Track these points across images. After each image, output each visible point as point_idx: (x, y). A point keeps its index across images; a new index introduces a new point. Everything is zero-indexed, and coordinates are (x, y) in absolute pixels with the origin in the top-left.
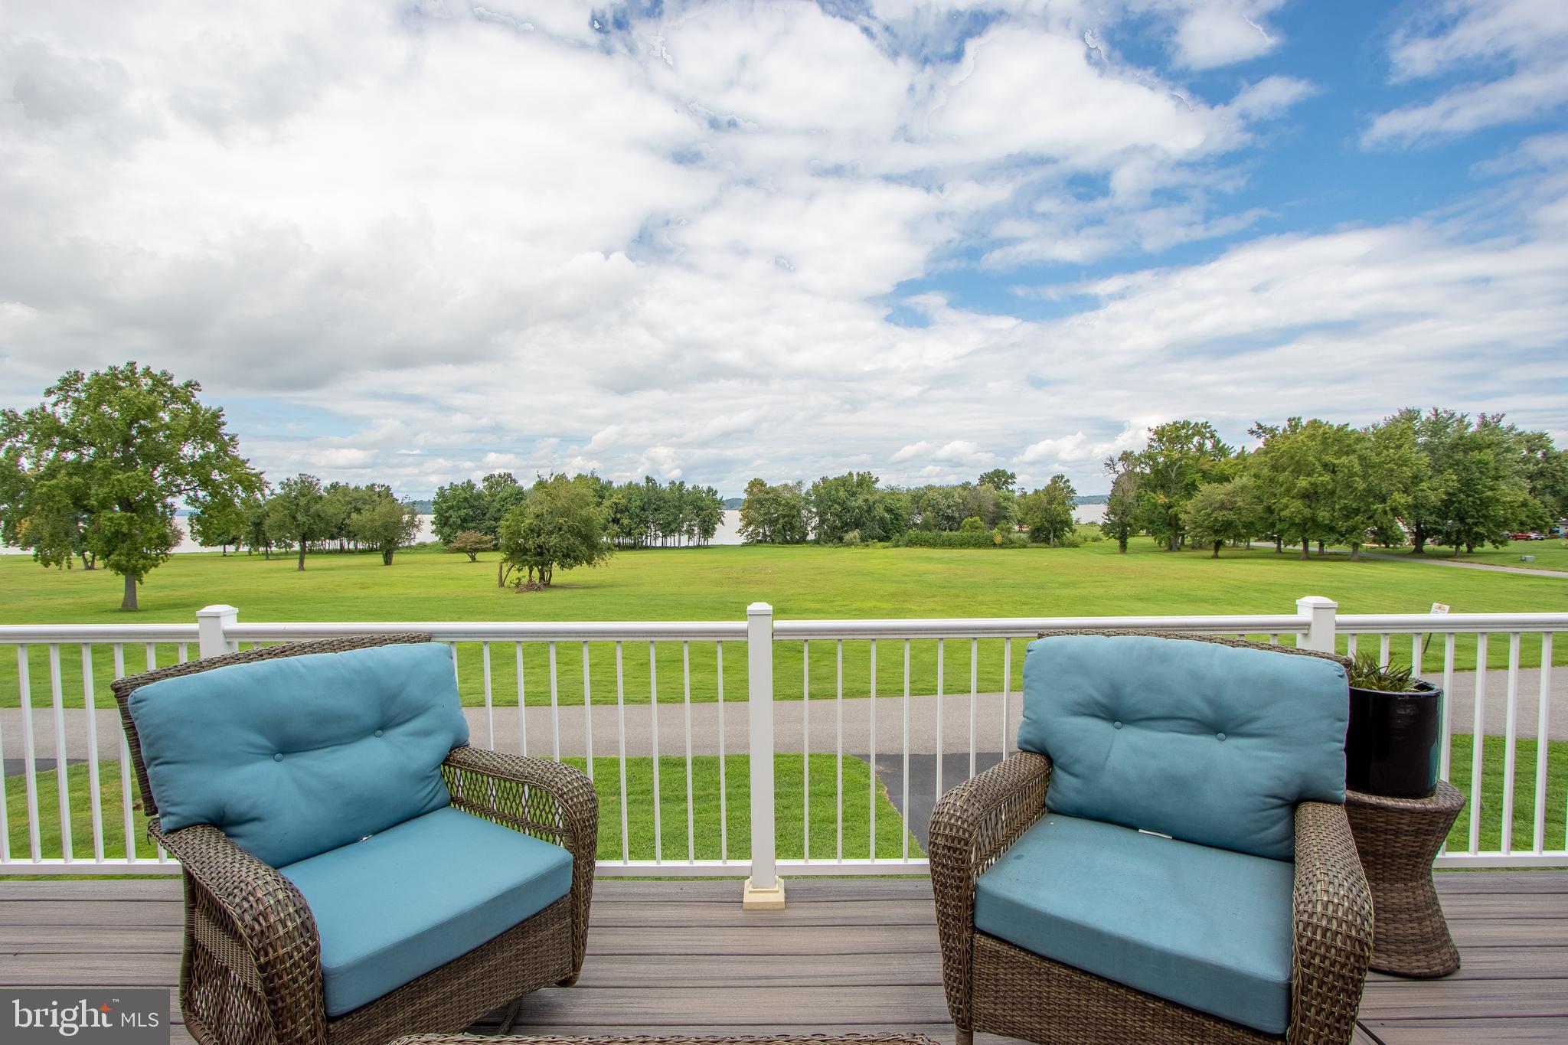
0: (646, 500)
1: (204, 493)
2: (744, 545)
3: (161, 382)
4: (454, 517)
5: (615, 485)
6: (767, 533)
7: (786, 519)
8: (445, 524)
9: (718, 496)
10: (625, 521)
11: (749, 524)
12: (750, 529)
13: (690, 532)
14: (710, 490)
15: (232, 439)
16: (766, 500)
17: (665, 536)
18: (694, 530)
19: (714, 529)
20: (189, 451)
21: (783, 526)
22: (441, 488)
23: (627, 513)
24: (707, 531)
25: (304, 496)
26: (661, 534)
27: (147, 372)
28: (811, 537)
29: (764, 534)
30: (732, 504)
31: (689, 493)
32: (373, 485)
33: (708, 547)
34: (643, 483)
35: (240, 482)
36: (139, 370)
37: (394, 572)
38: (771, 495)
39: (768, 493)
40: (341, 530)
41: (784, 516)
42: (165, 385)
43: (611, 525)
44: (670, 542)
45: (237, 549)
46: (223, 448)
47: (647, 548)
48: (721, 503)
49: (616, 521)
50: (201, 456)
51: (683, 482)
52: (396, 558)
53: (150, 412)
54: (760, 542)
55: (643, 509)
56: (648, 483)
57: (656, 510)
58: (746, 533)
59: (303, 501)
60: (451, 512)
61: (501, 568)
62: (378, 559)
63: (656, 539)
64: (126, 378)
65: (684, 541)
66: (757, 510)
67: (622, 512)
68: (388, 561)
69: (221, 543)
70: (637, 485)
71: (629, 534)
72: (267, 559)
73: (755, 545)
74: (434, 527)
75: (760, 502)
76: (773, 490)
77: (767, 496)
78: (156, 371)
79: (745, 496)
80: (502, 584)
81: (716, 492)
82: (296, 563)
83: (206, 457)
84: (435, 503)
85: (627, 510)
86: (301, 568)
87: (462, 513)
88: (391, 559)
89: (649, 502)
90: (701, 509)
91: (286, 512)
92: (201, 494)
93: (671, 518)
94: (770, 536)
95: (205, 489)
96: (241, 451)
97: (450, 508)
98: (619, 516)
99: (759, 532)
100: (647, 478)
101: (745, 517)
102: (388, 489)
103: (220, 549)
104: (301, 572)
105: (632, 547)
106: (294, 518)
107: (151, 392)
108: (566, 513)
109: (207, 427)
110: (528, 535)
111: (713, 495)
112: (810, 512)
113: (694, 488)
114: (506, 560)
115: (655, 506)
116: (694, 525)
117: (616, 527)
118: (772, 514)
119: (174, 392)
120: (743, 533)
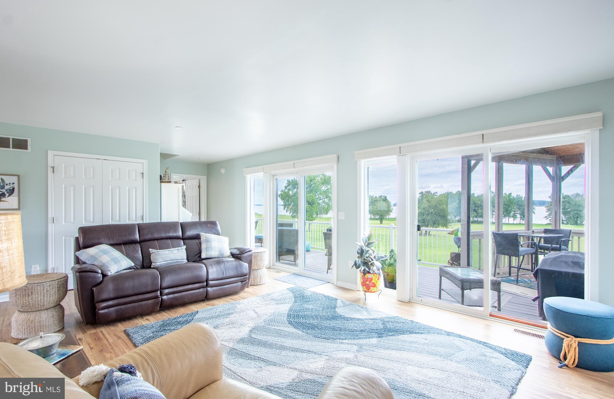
7: (575, 212)
10: (479, 211)
13: (514, 217)
20: (323, 188)
30: (541, 203)
31: (514, 198)
32: (381, 196)
37: (382, 226)
38: (566, 199)
50: (326, 190)
51: (511, 193)
52: (384, 222)
58: (550, 218)
62: (379, 222)
65: (511, 221)
68: (381, 223)
71: (481, 216)
76: (569, 196)
79: (549, 200)
85: (480, 206)
92: (326, 200)
94: (566, 220)
101: (548, 210)
102: (386, 197)
108: (435, 207)
113: (517, 196)
116: (517, 214)
120: (548, 218)
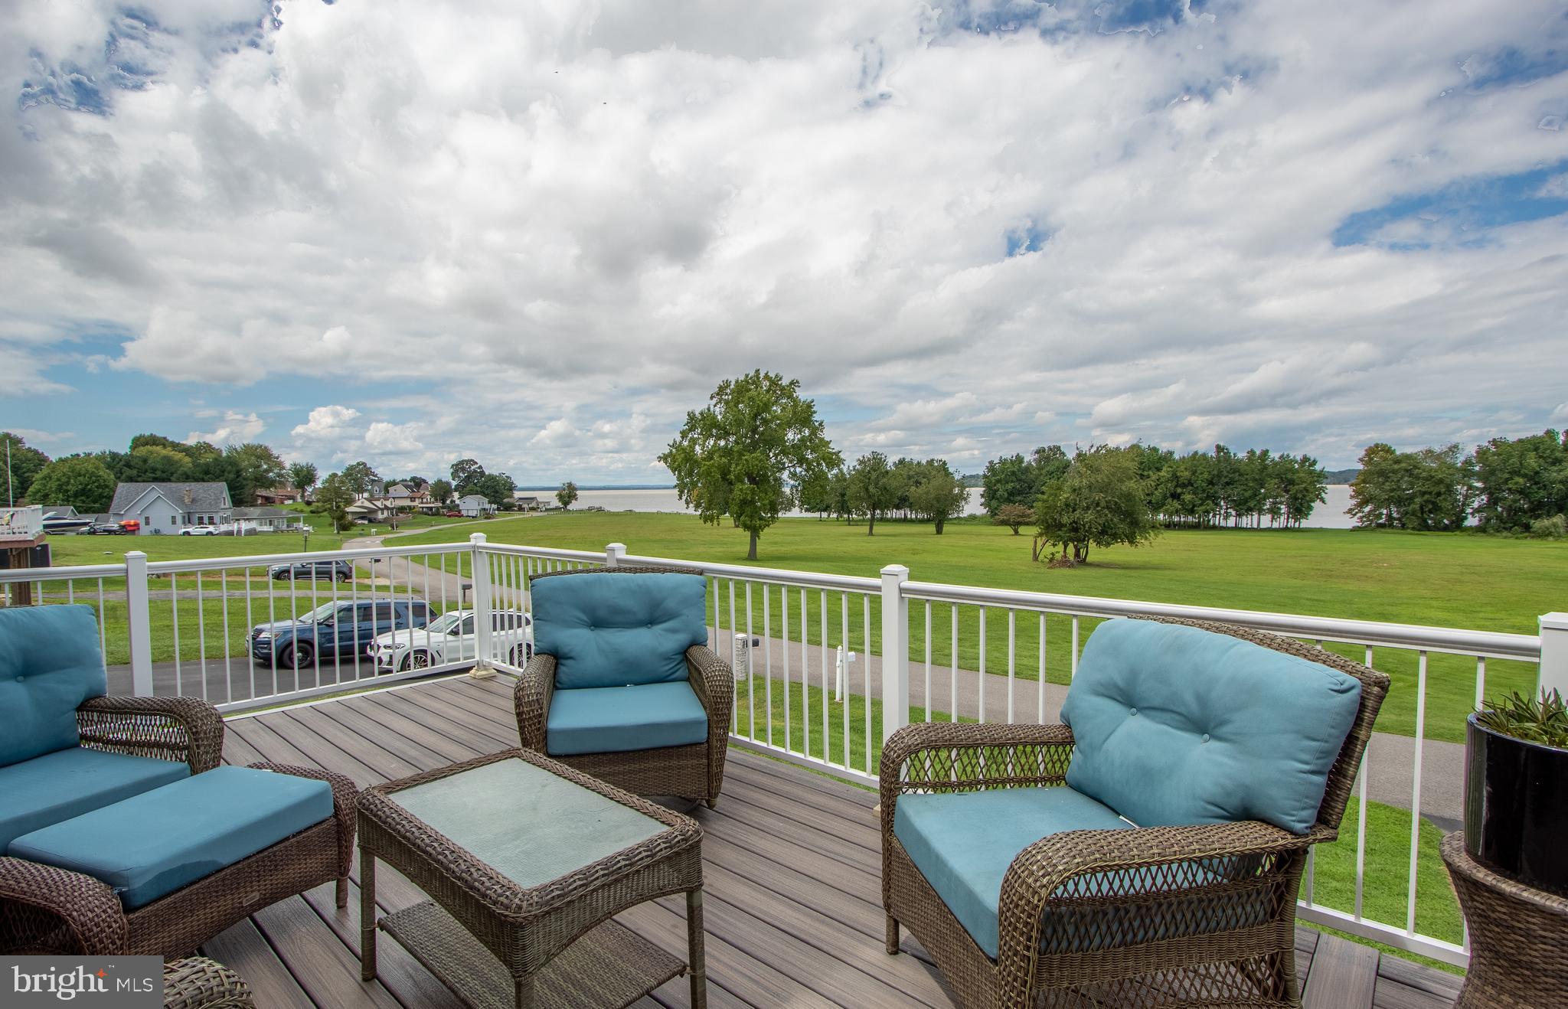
0: (1215, 472)
1: (800, 469)
2: (1355, 529)
3: (774, 382)
4: (1001, 491)
5: (1176, 456)
6: (1395, 515)
7: (1426, 497)
8: (993, 497)
9: (1318, 467)
10: (1188, 497)
11: (1364, 503)
12: (1367, 509)
13: (1274, 512)
14: (1305, 459)
15: (820, 424)
16: (1394, 472)
17: (1239, 516)
18: (1280, 509)
19: (1310, 508)
20: (791, 436)
21: (1422, 507)
22: (991, 462)
23: (1190, 488)
24: (1300, 509)
25: (875, 471)
26: (1234, 513)
27: (766, 376)
28: (1472, 521)
29: (1390, 517)
30: (1341, 478)
31: (1275, 464)
32: (932, 460)
33: (1299, 530)
34: (1212, 453)
35: (824, 460)
36: (762, 376)
37: (942, 540)
38: (1403, 465)
39: (1397, 461)
40: (902, 502)
41: (1424, 494)
42: (777, 385)
43: (1170, 500)
44: (1246, 521)
45: (829, 516)
46: (814, 433)
47: (1214, 528)
48: (1322, 476)
49: (1175, 496)
50: (799, 440)
51: (1267, 451)
52: (946, 528)
53: (766, 407)
54: (1381, 526)
55: (1211, 483)
56: (1218, 452)
57: (1228, 484)
58: (1361, 514)
59: (874, 475)
60: (999, 486)
61: (1036, 542)
62: (931, 528)
63: (1226, 518)
64: (754, 383)
65: (1266, 521)
66: (1380, 485)
67: (1184, 486)
68: (939, 531)
69: (818, 511)
70: (1204, 455)
71: (1192, 512)
72: (849, 525)
73: (1373, 530)
74: (983, 500)
75: (1382, 473)
76: (1408, 457)
77: (1396, 467)
78: (772, 375)
79: (1360, 467)
80: (1036, 558)
81: (1315, 462)
82: (866, 529)
83: (802, 440)
84: (985, 476)
85: (1190, 484)
86: (871, 533)
87: (1010, 486)
88: (942, 528)
89: (1219, 476)
90: (1292, 482)
91: (861, 485)
92: (798, 470)
93: (1248, 494)
94: (1399, 519)
95: (801, 466)
96: (827, 434)
97: (999, 481)
98: (1179, 490)
99: (1381, 514)
100: (1218, 447)
101: (1357, 493)
102: (944, 464)
103: (817, 515)
104: (871, 538)
105: (1196, 527)
106: (867, 490)
107: (768, 391)
108: (1104, 488)
109: (803, 416)
110: (1063, 510)
111: (1311, 465)
112: (1470, 487)
113: (1281, 457)
114: (1041, 535)
115: (1227, 480)
116: (1281, 503)
117: (1176, 504)
118: (1404, 490)
119: (782, 389)
120: (1355, 515)
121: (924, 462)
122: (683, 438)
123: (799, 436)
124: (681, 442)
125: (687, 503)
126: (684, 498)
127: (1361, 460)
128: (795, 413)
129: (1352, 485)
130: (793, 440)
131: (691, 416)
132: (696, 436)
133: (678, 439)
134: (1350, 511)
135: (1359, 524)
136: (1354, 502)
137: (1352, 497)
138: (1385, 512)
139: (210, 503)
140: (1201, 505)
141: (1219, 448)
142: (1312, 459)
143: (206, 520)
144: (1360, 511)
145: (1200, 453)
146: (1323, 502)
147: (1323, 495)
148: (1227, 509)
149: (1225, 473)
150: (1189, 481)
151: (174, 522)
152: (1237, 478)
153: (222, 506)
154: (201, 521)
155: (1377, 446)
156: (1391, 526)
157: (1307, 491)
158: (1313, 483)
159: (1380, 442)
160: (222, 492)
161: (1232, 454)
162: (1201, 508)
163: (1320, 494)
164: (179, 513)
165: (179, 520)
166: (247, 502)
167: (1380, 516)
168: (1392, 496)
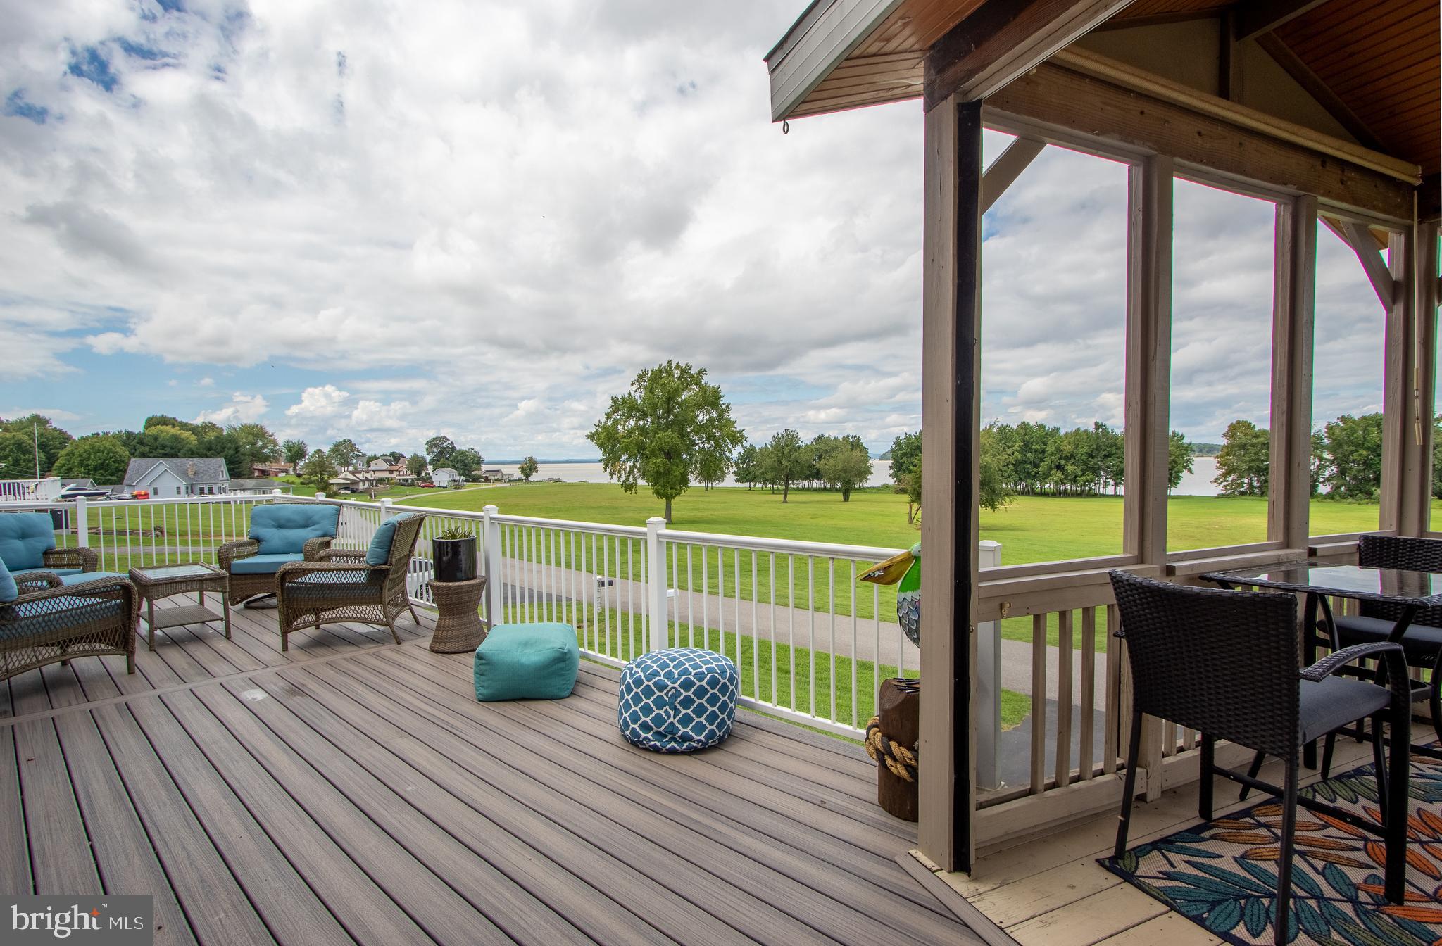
0: (1095, 446)
2: (1220, 497)
3: (685, 371)
4: (906, 462)
5: (1062, 432)
6: (1255, 484)
8: (900, 470)
9: (1185, 441)
10: (1070, 468)
11: (1228, 473)
12: (1230, 479)
14: (1175, 434)
15: (727, 407)
16: (1253, 445)
17: (1116, 484)
19: (1178, 478)
20: (702, 417)
22: (897, 438)
23: (1073, 460)
24: (1170, 480)
25: (787, 446)
26: (1112, 482)
27: (678, 366)
28: (1323, 489)
29: (1250, 485)
30: (1206, 450)
32: (848, 436)
34: (1092, 429)
35: (728, 437)
36: (673, 366)
37: (846, 506)
38: (1261, 439)
39: (1257, 437)
40: (817, 475)
42: (687, 373)
43: (1054, 472)
46: (721, 413)
47: (1095, 495)
48: (1189, 449)
49: (1059, 467)
50: (708, 420)
52: (852, 496)
53: (677, 392)
54: (1243, 493)
55: (1091, 456)
56: (1097, 429)
57: (1106, 456)
58: (1225, 483)
59: (787, 450)
60: (905, 458)
61: (911, 508)
62: (840, 496)
63: (1105, 487)
64: (666, 372)
66: (1240, 458)
67: (1067, 459)
68: (846, 499)
70: (1086, 431)
71: (1074, 481)
72: (773, 493)
73: (1235, 497)
74: (892, 471)
75: (1243, 446)
77: (1254, 441)
78: (683, 365)
79: (1224, 441)
80: (911, 521)
81: (1182, 437)
82: (781, 497)
83: (711, 420)
84: (892, 451)
85: (1072, 456)
86: (785, 501)
88: (848, 497)
89: (1098, 449)
91: (776, 458)
92: (707, 446)
94: (1259, 487)
95: (709, 443)
96: (732, 416)
97: (905, 455)
98: (1063, 462)
99: (1243, 483)
101: (1222, 465)
102: (859, 439)
104: (785, 505)
105: (1075, 495)
106: (781, 463)
107: (679, 378)
109: (712, 399)
111: (1180, 440)
112: (1321, 459)
115: (1105, 453)
117: (1060, 475)
118: (1263, 461)
119: (692, 376)
120: (1220, 484)
121: (840, 438)
122: (607, 419)
123: (708, 417)
124: (606, 423)
125: (611, 474)
126: (608, 470)
127: (1225, 435)
128: (704, 397)
129: (1217, 457)
130: (702, 421)
131: (615, 400)
132: (619, 417)
133: (603, 420)
134: (1216, 481)
135: (1224, 492)
136: (1219, 472)
137: (1217, 468)
138: (1246, 481)
139: (210, 476)
140: (1083, 475)
141: (1097, 425)
142: (1180, 434)
143: (206, 490)
144: (1225, 481)
145: (1082, 429)
146: (1191, 472)
147: (1190, 466)
148: (1107, 478)
149: (1103, 447)
150: (1072, 454)
151: (179, 492)
152: (1114, 452)
153: (221, 478)
154: (202, 492)
155: (1238, 422)
156: (1252, 493)
157: (1175, 462)
158: (1182, 456)
159: (1241, 420)
160: (220, 466)
161: (1110, 431)
162: (1082, 478)
163: (1187, 465)
164: (183, 484)
165: (183, 490)
166: (244, 475)
167: (1241, 485)
168: (1252, 467)
